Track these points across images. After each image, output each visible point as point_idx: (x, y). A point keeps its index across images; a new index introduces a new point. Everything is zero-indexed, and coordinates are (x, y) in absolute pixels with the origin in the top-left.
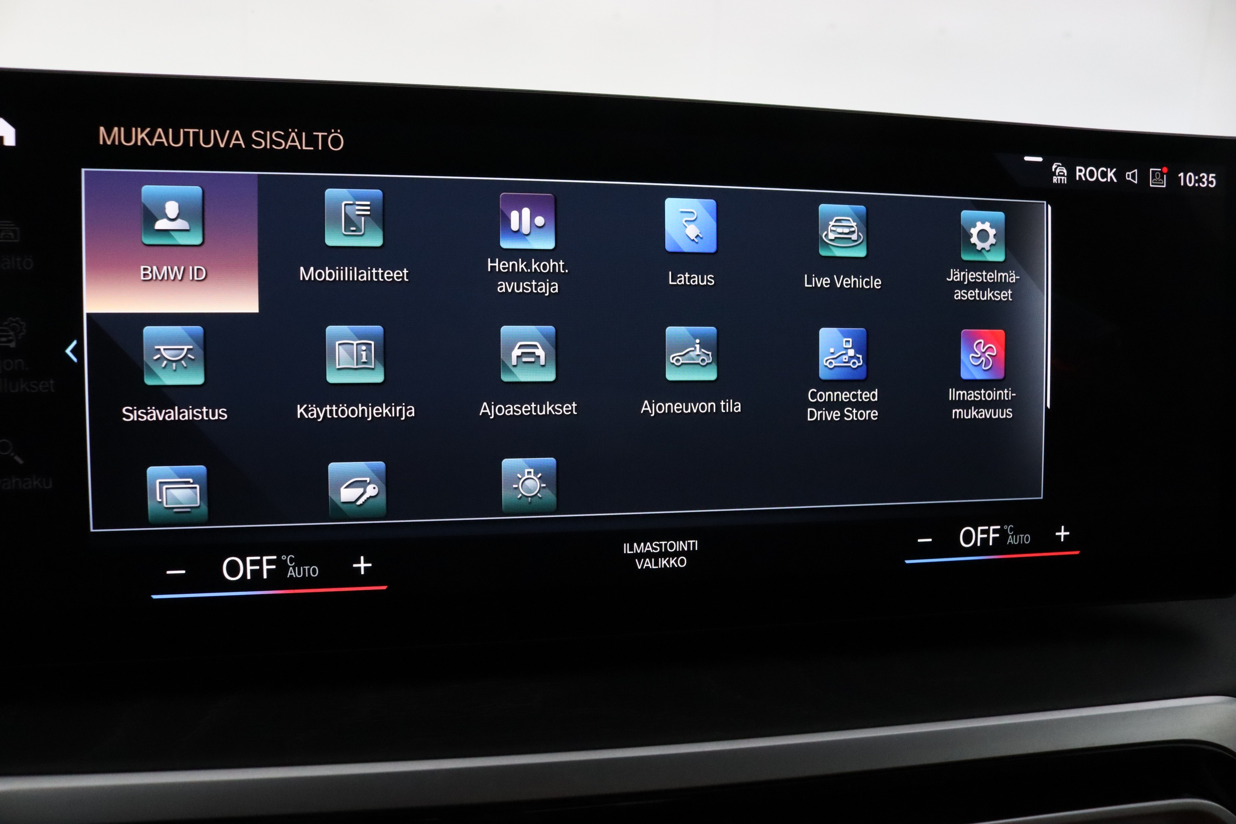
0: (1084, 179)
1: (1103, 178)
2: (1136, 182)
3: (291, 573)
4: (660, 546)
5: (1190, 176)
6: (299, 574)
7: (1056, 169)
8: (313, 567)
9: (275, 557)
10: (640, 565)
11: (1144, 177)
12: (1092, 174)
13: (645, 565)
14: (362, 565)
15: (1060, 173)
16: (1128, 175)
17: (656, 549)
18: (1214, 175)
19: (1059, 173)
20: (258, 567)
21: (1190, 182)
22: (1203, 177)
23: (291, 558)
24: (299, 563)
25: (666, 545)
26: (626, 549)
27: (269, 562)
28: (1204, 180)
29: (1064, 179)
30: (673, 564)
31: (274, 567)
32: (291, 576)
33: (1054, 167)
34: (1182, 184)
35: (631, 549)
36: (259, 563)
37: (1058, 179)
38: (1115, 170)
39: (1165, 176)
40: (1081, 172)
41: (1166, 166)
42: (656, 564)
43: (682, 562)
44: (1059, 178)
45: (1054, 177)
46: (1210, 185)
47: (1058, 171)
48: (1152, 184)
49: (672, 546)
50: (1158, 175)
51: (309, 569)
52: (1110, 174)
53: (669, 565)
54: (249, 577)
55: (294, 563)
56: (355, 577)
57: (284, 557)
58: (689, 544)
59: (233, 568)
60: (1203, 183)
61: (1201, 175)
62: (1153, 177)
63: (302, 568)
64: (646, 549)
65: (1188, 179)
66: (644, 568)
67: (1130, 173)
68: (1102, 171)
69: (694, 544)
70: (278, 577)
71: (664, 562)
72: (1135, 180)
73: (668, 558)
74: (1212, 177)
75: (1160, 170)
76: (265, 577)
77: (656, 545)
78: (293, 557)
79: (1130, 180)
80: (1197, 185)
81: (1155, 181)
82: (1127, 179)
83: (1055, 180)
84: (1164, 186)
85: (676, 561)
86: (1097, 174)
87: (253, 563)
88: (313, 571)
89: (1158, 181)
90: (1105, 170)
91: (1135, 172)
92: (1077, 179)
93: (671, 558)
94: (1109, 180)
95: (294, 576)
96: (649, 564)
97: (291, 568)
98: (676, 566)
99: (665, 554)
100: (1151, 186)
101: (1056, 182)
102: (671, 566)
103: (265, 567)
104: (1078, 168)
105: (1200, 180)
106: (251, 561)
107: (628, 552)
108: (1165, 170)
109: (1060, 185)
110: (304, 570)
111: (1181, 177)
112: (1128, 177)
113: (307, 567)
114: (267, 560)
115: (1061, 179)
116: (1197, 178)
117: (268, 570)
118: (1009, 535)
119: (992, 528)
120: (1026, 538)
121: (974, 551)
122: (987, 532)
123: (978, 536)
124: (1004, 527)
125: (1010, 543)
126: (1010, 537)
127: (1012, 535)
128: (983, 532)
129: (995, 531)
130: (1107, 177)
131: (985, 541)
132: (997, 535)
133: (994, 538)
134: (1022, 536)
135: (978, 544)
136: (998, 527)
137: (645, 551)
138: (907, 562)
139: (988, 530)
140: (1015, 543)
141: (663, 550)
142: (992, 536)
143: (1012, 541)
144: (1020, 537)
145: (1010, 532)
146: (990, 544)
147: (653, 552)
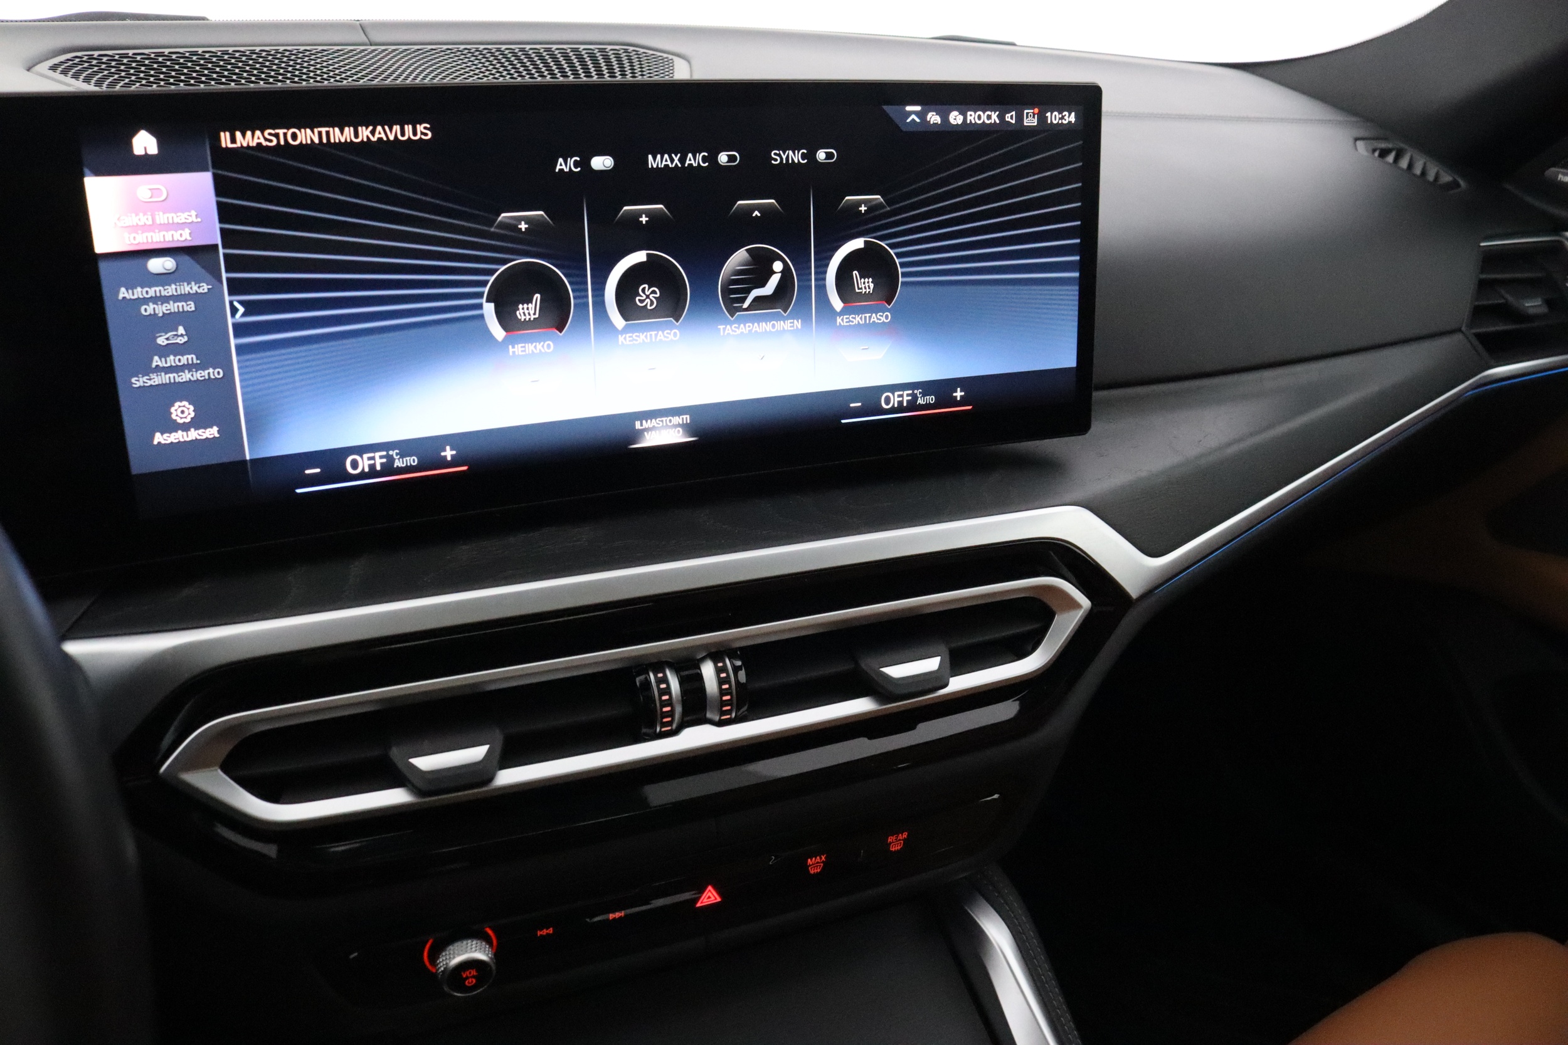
0: (973, 121)
1: (988, 119)
2: (1013, 122)
4: (662, 421)
5: (1056, 115)
6: (403, 464)
8: (413, 458)
9: (385, 453)
10: (648, 436)
12: (979, 117)
14: (448, 453)
16: (1008, 116)
17: (659, 424)
18: (1074, 114)
20: (373, 462)
21: (1055, 120)
22: (1065, 115)
23: (396, 452)
24: (402, 456)
25: (666, 420)
26: (638, 425)
28: (1065, 118)
31: (385, 460)
34: (1049, 123)
35: (642, 425)
36: (374, 458)
38: (997, 113)
39: (1036, 115)
40: (972, 117)
41: (1038, 108)
43: (679, 432)
46: (1069, 122)
48: (1026, 122)
49: (670, 421)
50: (1030, 115)
51: (410, 460)
52: (995, 117)
53: (671, 435)
54: (367, 470)
55: (399, 456)
56: (444, 462)
57: (391, 453)
58: (683, 418)
59: (355, 464)
60: (1065, 120)
61: (1064, 114)
62: (1027, 117)
64: (652, 424)
65: (1053, 117)
68: (988, 115)
69: (686, 418)
70: (388, 468)
72: (1012, 120)
73: (668, 430)
74: (1072, 116)
75: (1032, 111)
76: (379, 468)
77: (659, 420)
79: (1009, 121)
80: (1060, 122)
81: (1028, 120)
82: (1007, 120)
84: (1036, 124)
85: (675, 432)
86: (984, 117)
87: (369, 459)
88: (413, 461)
89: (1030, 120)
90: (989, 113)
92: (968, 122)
93: (670, 430)
94: (993, 122)
97: (397, 460)
99: (667, 427)
100: (1025, 124)
104: (969, 113)
105: (1062, 118)
107: (640, 428)
108: (1036, 110)
109: (956, 128)
110: (407, 460)
111: (1048, 116)
112: (1008, 118)
114: (379, 456)
116: (1060, 116)
117: (380, 463)
118: (918, 397)
119: (906, 393)
120: (931, 399)
121: (893, 410)
122: (901, 396)
123: (895, 400)
124: (916, 392)
125: (919, 403)
126: (919, 398)
127: (921, 397)
128: (899, 396)
129: (908, 395)
130: (991, 119)
131: (901, 403)
132: (910, 398)
133: (908, 401)
134: (928, 397)
135: (896, 405)
136: (910, 392)
137: (652, 426)
138: (843, 421)
139: (903, 394)
140: (923, 403)
141: (665, 424)
142: (906, 398)
143: (921, 402)
144: (926, 399)
145: (919, 395)
146: (905, 405)
147: (657, 426)
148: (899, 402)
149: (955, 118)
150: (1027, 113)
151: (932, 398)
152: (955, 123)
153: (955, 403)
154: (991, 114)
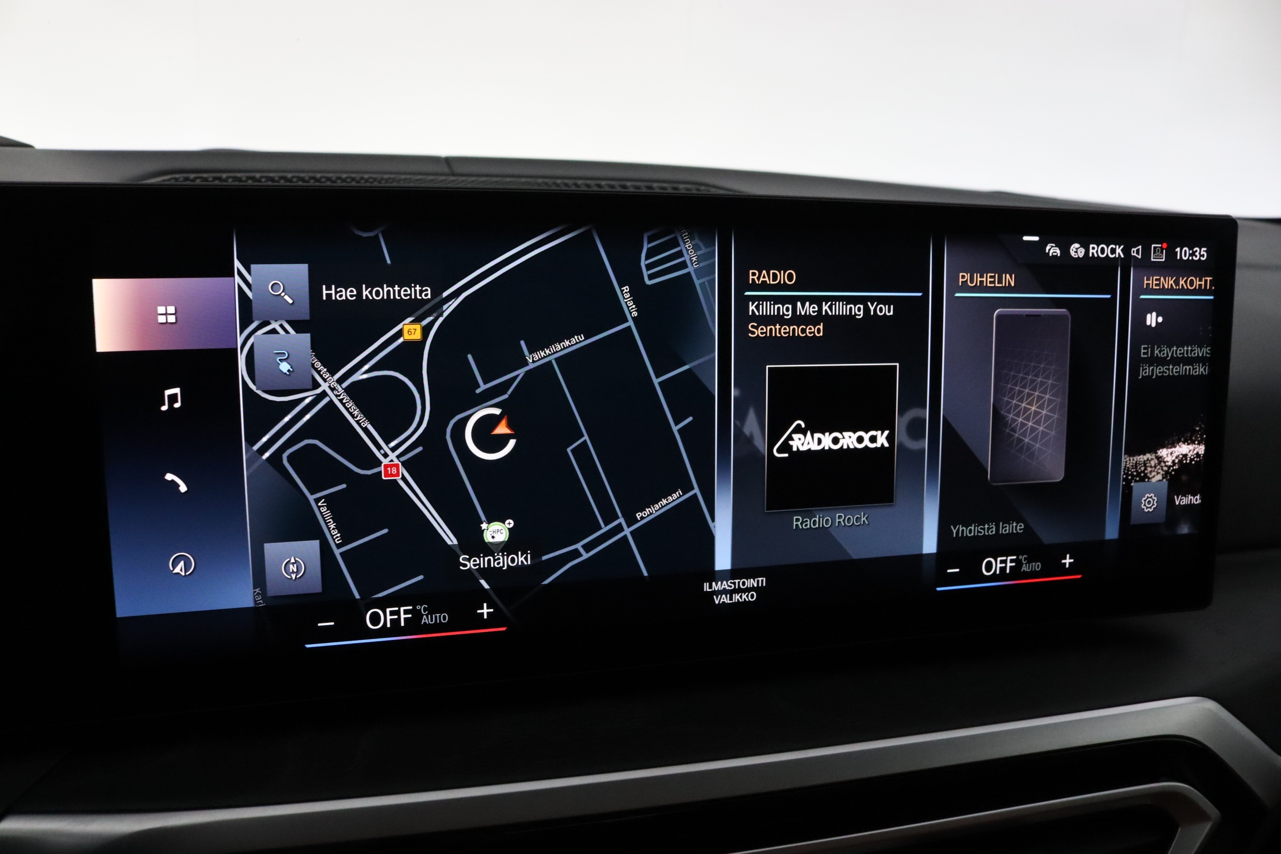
0: (1096, 255)
1: (1112, 254)
2: (1140, 257)
3: (425, 620)
4: (734, 583)
5: (1185, 251)
6: (432, 621)
8: (443, 614)
9: (411, 608)
10: (717, 599)
11: (1146, 252)
12: (1103, 251)
13: (722, 600)
14: (485, 611)
16: (1134, 251)
17: (731, 587)
18: (1205, 249)
20: (396, 617)
21: (1185, 256)
22: (1196, 251)
23: (425, 607)
24: (431, 611)
25: (739, 582)
26: (706, 587)
27: (406, 612)
28: (1197, 254)
30: (745, 599)
31: (410, 616)
32: (425, 623)
34: (1178, 258)
35: (711, 587)
36: (397, 613)
38: (1122, 247)
39: (1164, 251)
40: (1094, 250)
41: (1166, 242)
42: (731, 599)
43: (752, 596)
46: (1202, 258)
48: (1154, 258)
49: (744, 584)
50: (1158, 250)
51: (440, 616)
52: (1119, 251)
53: (741, 598)
54: (389, 625)
55: (427, 612)
56: (479, 621)
57: (418, 607)
58: (758, 581)
59: (375, 619)
60: (1196, 256)
61: (1195, 250)
62: (1155, 252)
63: (434, 615)
64: (723, 587)
65: (1183, 253)
66: (721, 602)
67: (1135, 249)
68: (1112, 248)
69: (762, 581)
70: (414, 624)
71: (738, 597)
72: (1139, 255)
73: (740, 594)
74: (1204, 251)
75: (1160, 245)
76: (403, 624)
77: (731, 583)
78: (426, 606)
79: (1134, 256)
80: (1190, 258)
81: (1155, 256)
82: (1133, 254)
84: (1164, 260)
85: (747, 596)
86: (1108, 251)
87: (392, 613)
88: (443, 618)
89: (1158, 256)
90: (1114, 246)
91: (1139, 249)
92: (1091, 255)
93: (743, 594)
94: (1117, 256)
95: (428, 623)
96: (725, 599)
97: (425, 616)
98: (747, 600)
99: (739, 591)
100: (1152, 260)
102: (743, 600)
103: (403, 616)
104: (1091, 246)
105: (1193, 254)
106: (390, 611)
107: (708, 590)
108: (1165, 245)
110: (436, 617)
111: (1177, 252)
112: (1134, 252)
113: (438, 615)
114: (404, 610)
116: (1191, 252)
117: (405, 619)
118: (1023, 564)
119: (1009, 558)
121: (994, 578)
122: (1004, 562)
123: (997, 566)
124: (1020, 557)
125: (1024, 570)
126: (1024, 565)
127: (1026, 564)
128: (1002, 562)
129: (1012, 561)
130: (1115, 253)
131: (1003, 569)
132: (1014, 564)
133: (1010, 567)
134: (1034, 564)
135: (998, 572)
136: (1015, 557)
137: (722, 589)
138: (938, 589)
139: (1006, 560)
140: (1028, 570)
141: (737, 587)
142: (1009, 565)
143: (1025, 569)
144: (1032, 565)
145: (1025, 561)
146: (1008, 571)
147: (728, 589)
148: (1001, 568)
149: (1076, 250)
150: (1155, 248)
151: (1038, 565)
152: (1077, 256)
153: (1062, 570)
154: (1116, 248)
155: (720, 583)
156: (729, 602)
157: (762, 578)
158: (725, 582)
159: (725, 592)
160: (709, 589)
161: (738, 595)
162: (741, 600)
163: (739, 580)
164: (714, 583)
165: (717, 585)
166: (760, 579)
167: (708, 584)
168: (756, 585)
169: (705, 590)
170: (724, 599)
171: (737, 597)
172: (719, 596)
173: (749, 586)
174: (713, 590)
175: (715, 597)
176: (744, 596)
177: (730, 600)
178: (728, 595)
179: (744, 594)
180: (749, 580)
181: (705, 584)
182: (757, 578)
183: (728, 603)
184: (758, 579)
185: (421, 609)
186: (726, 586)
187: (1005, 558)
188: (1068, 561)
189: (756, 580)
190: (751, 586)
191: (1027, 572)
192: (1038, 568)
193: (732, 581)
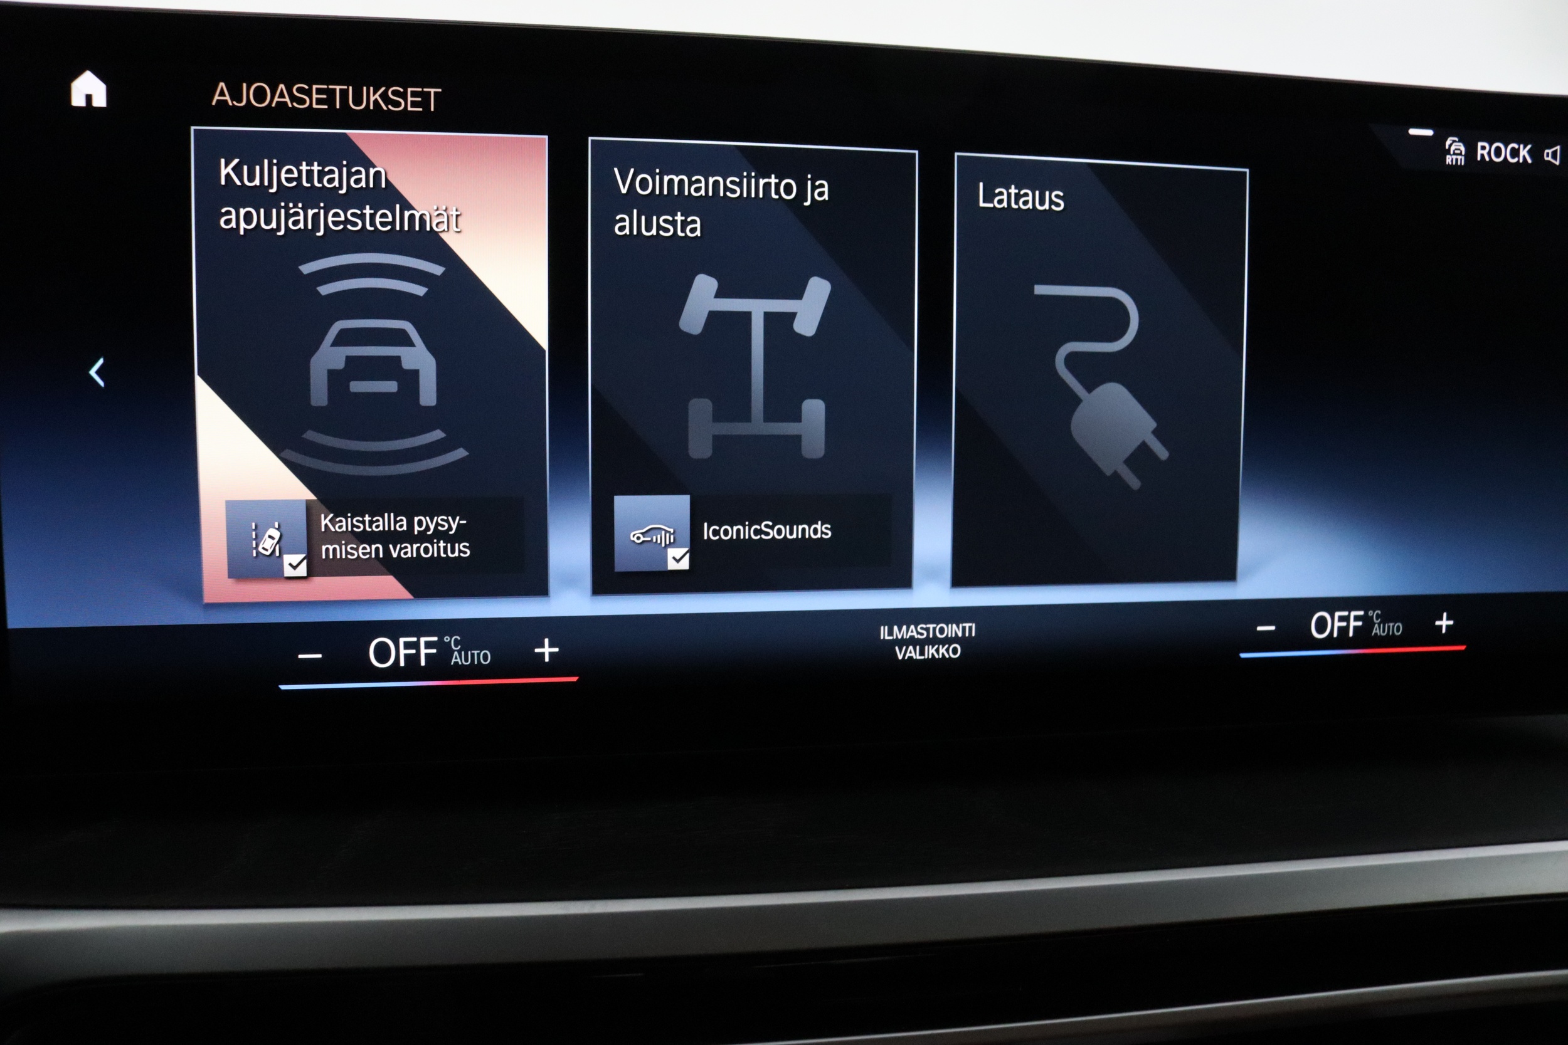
0: (1487, 159)
1: (1513, 156)
2: (1557, 163)
3: (456, 658)
4: (927, 630)
6: (466, 660)
7: (1450, 145)
8: (484, 652)
9: (436, 639)
10: (901, 653)
12: (1498, 152)
13: (908, 655)
14: (547, 650)
15: (1456, 152)
16: (1548, 154)
17: (922, 634)
19: (1454, 151)
20: (413, 651)
23: (456, 640)
24: (465, 646)
25: (934, 629)
26: (884, 632)
27: (428, 645)
29: (1461, 160)
30: (943, 654)
31: (434, 651)
32: (457, 663)
33: (1448, 142)
35: (891, 633)
36: (416, 646)
37: (1452, 159)
38: (1529, 147)
40: (1484, 150)
42: (922, 653)
43: (955, 651)
44: (1454, 157)
45: (1448, 156)
47: (1453, 148)
49: (942, 631)
51: (479, 655)
52: (1524, 152)
53: (938, 653)
54: (402, 663)
55: (459, 647)
56: (538, 665)
57: (447, 639)
58: (964, 628)
59: (383, 653)
63: (469, 653)
64: (909, 634)
66: (906, 658)
67: (1550, 151)
69: (970, 628)
70: (439, 664)
71: (932, 651)
72: (1556, 160)
76: (423, 663)
77: (922, 628)
78: (459, 639)
79: (1549, 161)
82: (1546, 159)
83: (1449, 160)
85: (947, 650)
86: (1506, 152)
87: (407, 646)
88: (483, 657)
90: (1516, 146)
91: (1557, 150)
92: (1479, 158)
93: (941, 646)
94: (1521, 161)
95: (460, 663)
96: (913, 653)
97: (456, 653)
98: (947, 656)
99: (934, 641)
101: (1450, 163)
102: (941, 656)
103: (423, 651)
104: (1480, 144)
106: (405, 643)
107: (887, 638)
109: (1455, 167)
110: (473, 655)
112: (1548, 156)
113: (476, 652)
114: (426, 642)
115: (1457, 160)
117: (427, 655)
118: (1375, 624)
119: (1353, 614)
120: (1396, 628)
121: (1328, 643)
122: (1346, 619)
123: (1334, 624)
124: (1370, 613)
125: (1376, 634)
126: (1376, 626)
127: (1380, 624)
128: (1341, 619)
129: (1357, 618)
130: (1518, 156)
131: (1343, 631)
132: (1360, 623)
133: (1355, 628)
134: (1391, 625)
135: (1335, 635)
136: (1361, 613)
137: (908, 637)
138: (1243, 655)
139: (1349, 616)
140: (1383, 634)
141: (931, 636)
142: (1353, 624)
143: (1378, 631)
144: (1389, 627)
145: (1377, 619)
146: (1351, 634)
147: (918, 638)
148: (1340, 628)
151: (1398, 627)
153: (1439, 637)
154: (1519, 148)
155: (904, 627)
156: (919, 657)
157: (970, 624)
158: (912, 627)
159: (912, 641)
160: (889, 635)
161: (933, 648)
162: (937, 656)
163: (935, 625)
164: (896, 628)
165: (900, 630)
166: (967, 625)
167: (886, 627)
168: (960, 634)
169: (882, 638)
170: (910, 652)
171: (930, 651)
172: (904, 648)
173: (950, 636)
174: (895, 637)
175: (897, 648)
176: (942, 650)
177: (920, 655)
178: (918, 647)
179: (943, 647)
180: (950, 625)
181: (882, 628)
182: (962, 623)
183: (916, 659)
184: (964, 625)
185: (450, 641)
186: (915, 634)
187: (1345, 613)
188: (1444, 623)
189: (961, 626)
190: (954, 636)
191: (1380, 635)
192: (1398, 631)
193: (924, 626)
